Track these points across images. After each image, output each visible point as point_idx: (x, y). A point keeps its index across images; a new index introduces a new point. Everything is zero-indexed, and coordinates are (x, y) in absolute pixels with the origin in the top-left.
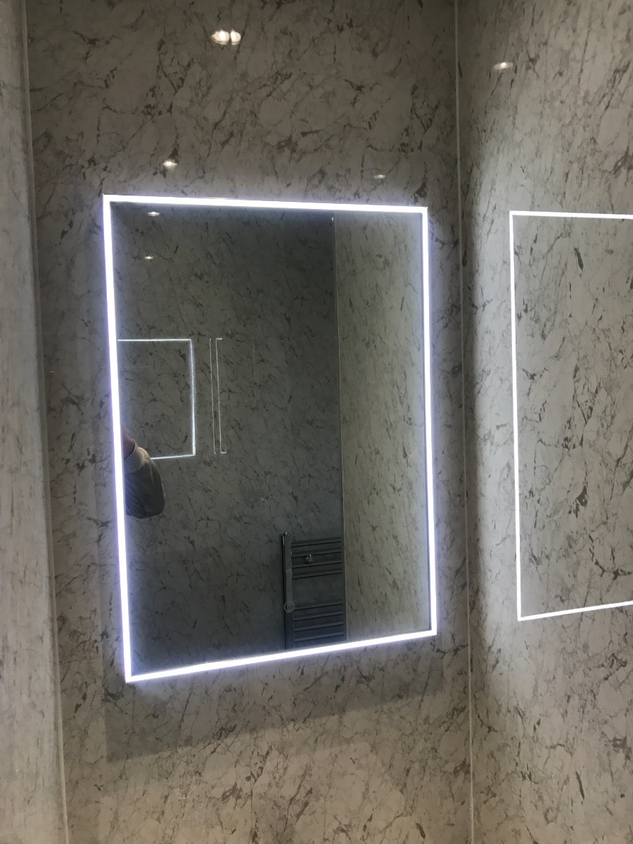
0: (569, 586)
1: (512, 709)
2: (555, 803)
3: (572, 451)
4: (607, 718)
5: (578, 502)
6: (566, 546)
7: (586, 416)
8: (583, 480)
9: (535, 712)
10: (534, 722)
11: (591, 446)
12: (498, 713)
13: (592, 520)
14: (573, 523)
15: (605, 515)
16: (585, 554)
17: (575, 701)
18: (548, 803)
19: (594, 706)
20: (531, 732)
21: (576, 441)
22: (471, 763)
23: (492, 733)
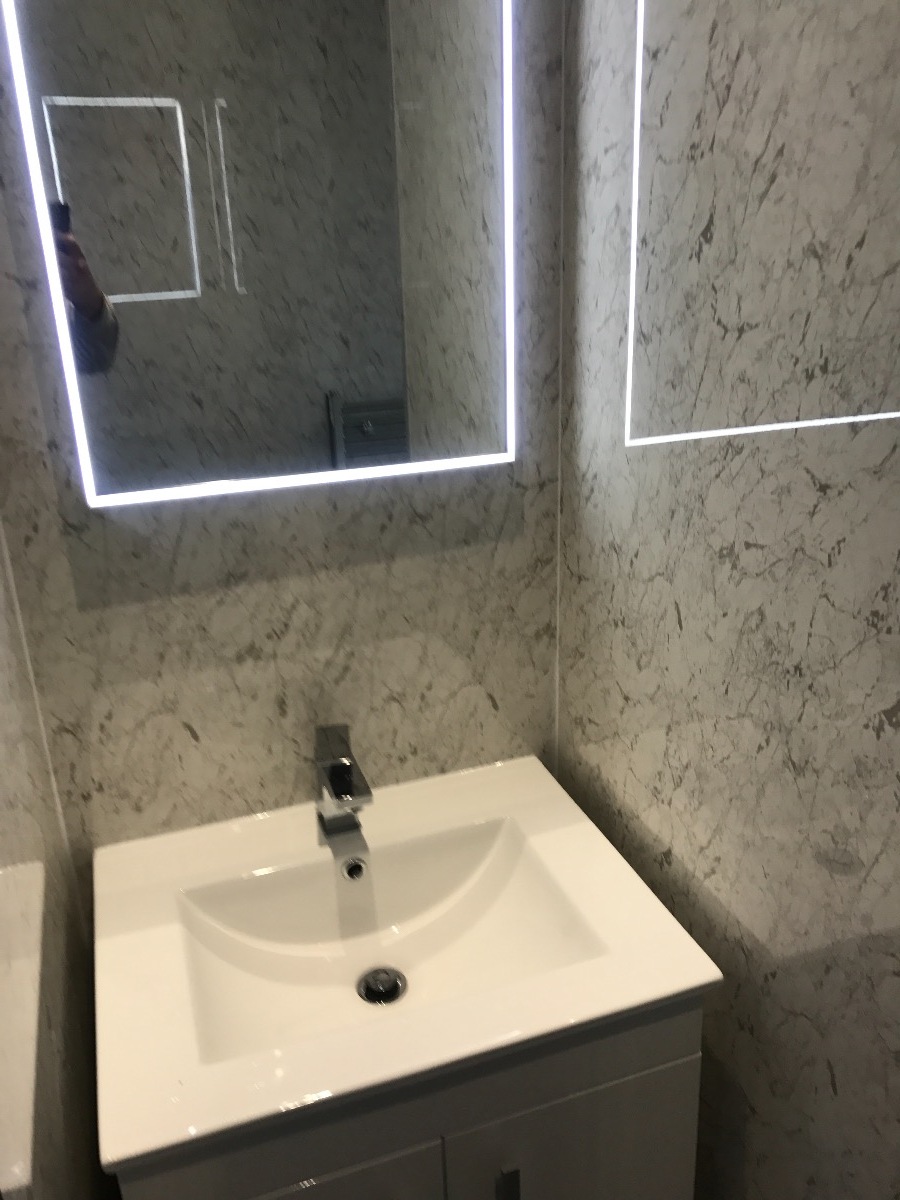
0: (683, 363)
1: (607, 547)
2: (650, 644)
3: (701, 163)
4: (715, 524)
5: (702, 239)
6: (684, 308)
7: (721, 101)
8: (710, 204)
9: (634, 541)
10: (631, 554)
11: (723, 149)
12: (590, 556)
13: (718, 261)
14: (692, 273)
15: (733, 250)
16: (705, 314)
17: (681, 514)
18: (640, 648)
19: (701, 514)
20: (626, 568)
21: (705, 146)
22: (558, 624)
23: (583, 583)
